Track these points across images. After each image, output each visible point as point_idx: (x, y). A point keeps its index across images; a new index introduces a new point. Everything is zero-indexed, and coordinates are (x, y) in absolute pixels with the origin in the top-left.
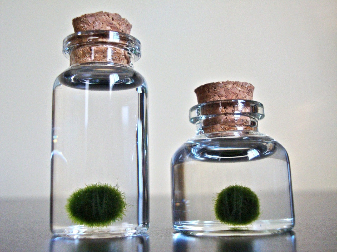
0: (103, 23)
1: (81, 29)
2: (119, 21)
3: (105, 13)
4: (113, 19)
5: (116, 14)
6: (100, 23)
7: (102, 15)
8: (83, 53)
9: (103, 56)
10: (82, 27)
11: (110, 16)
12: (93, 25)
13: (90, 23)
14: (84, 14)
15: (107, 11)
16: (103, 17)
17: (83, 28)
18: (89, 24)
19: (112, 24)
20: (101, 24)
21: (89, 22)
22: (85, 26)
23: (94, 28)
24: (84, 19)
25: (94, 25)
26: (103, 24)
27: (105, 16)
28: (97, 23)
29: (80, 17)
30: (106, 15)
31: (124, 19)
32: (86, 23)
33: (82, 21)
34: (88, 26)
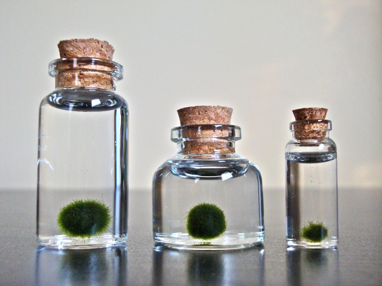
0: (94, 49)
1: (71, 53)
2: (107, 48)
3: (96, 40)
4: (102, 46)
5: (105, 42)
6: (90, 49)
7: (92, 41)
9: (92, 81)
11: (100, 43)
12: (84, 51)
13: (80, 48)
14: (74, 38)
15: (98, 39)
16: (94, 43)
17: (73, 52)
19: (101, 51)
20: (92, 50)
21: (80, 47)
22: (75, 51)
23: (84, 53)
24: (75, 43)
25: (84, 50)
26: (93, 50)
27: (95, 43)
28: (87, 48)
29: (69, 41)
30: (96, 42)
31: (111, 46)
32: (77, 48)
33: (72, 45)
34: (78, 51)
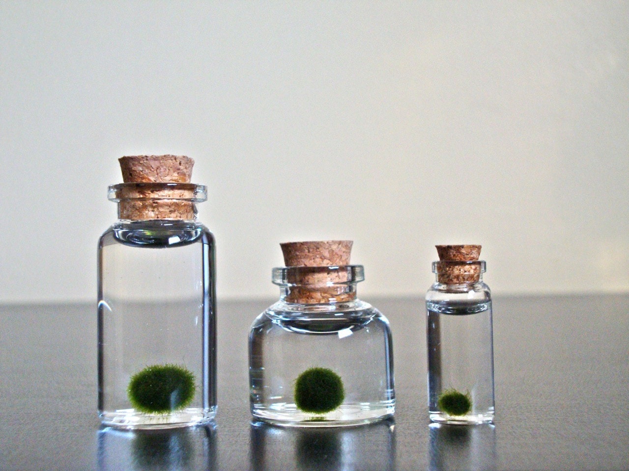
1: (139, 173)
2: (186, 164)
3: (173, 156)
4: (180, 164)
5: (184, 157)
7: (168, 158)
8: (143, 205)
10: (142, 171)
11: (178, 160)
14: (144, 155)
15: (174, 154)
16: (171, 161)
17: (143, 173)
18: (152, 169)
19: (179, 169)
20: (167, 170)
21: (151, 166)
22: (145, 171)
24: (145, 161)
25: (158, 171)
26: (169, 170)
28: (162, 168)
30: (173, 158)
32: (148, 168)
33: (141, 164)
34: (150, 171)
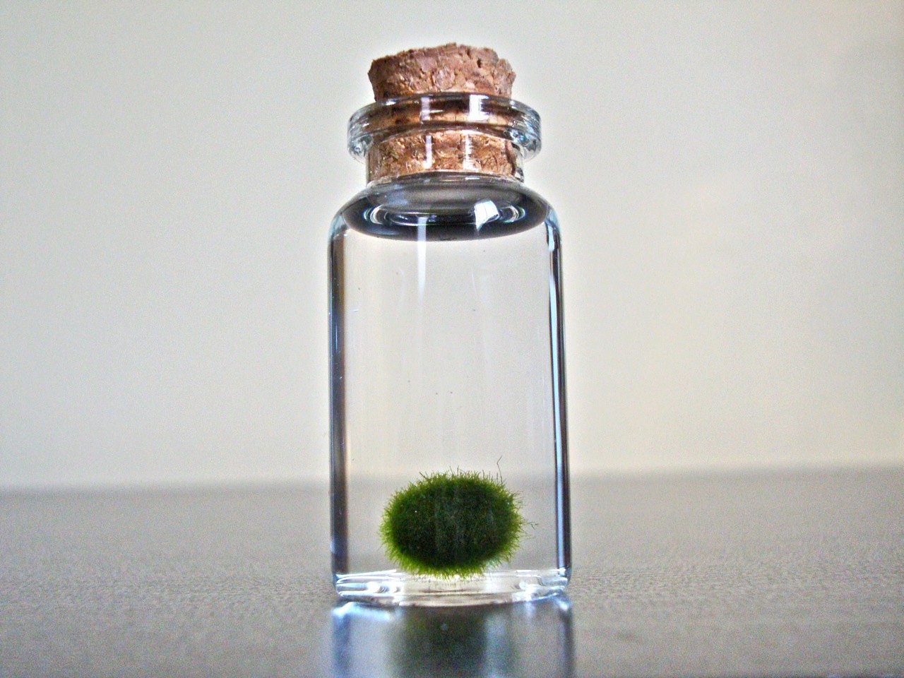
0: (458, 72)
1: (399, 87)
2: (493, 68)
3: (462, 47)
4: (479, 63)
5: (487, 50)
6: (449, 73)
7: (453, 51)
8: (407, 148)
9: (457, 156)
10: (403, 82)
11: (474, 55)
12: (432, 79)
13: (423, 73)
14: (406, 49)
15: (467, 43)
16: (457, 56)
17: (405, 84)
18: (422, 75)
19: (478, 75)
20: (453, 75)
21: (421, 70)
22: (409, 81)
23: (433, 84)
24: (409, 61)
25: (433, 77)
26: (456, 74)
27: (461, 55)
28: (441, 72)
29: (395, 57)
30: (463, 52)
31: (503, 62)
32: (414, 73)
33: (401, 68)
34: (418, 80)
